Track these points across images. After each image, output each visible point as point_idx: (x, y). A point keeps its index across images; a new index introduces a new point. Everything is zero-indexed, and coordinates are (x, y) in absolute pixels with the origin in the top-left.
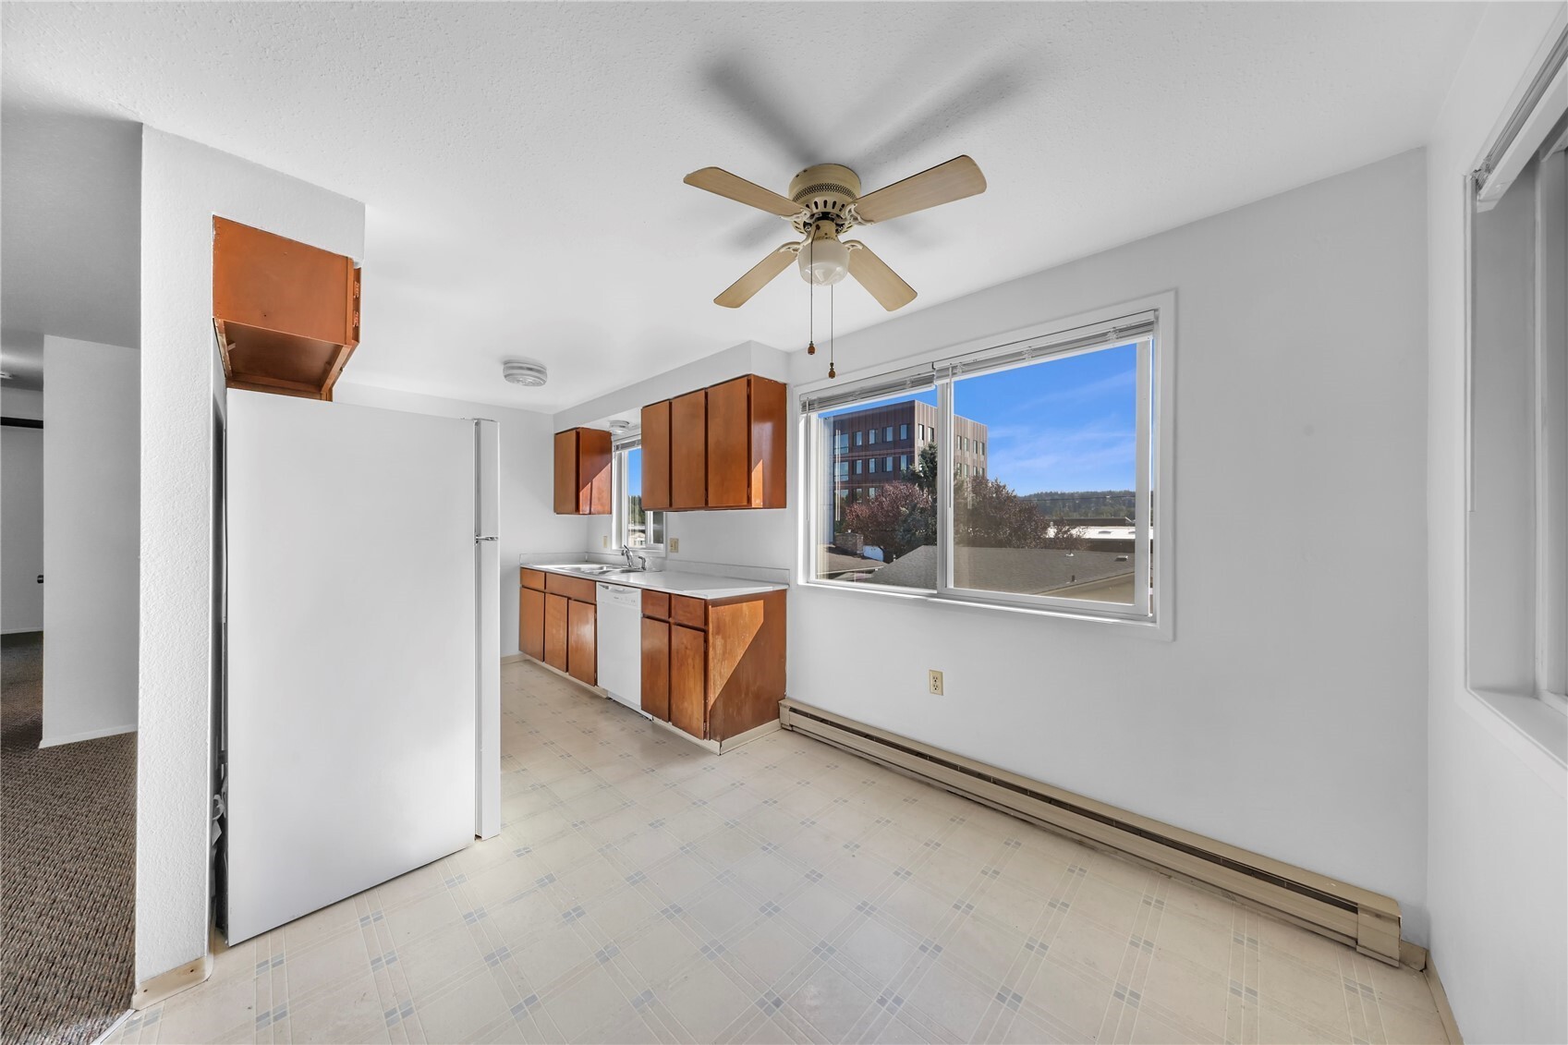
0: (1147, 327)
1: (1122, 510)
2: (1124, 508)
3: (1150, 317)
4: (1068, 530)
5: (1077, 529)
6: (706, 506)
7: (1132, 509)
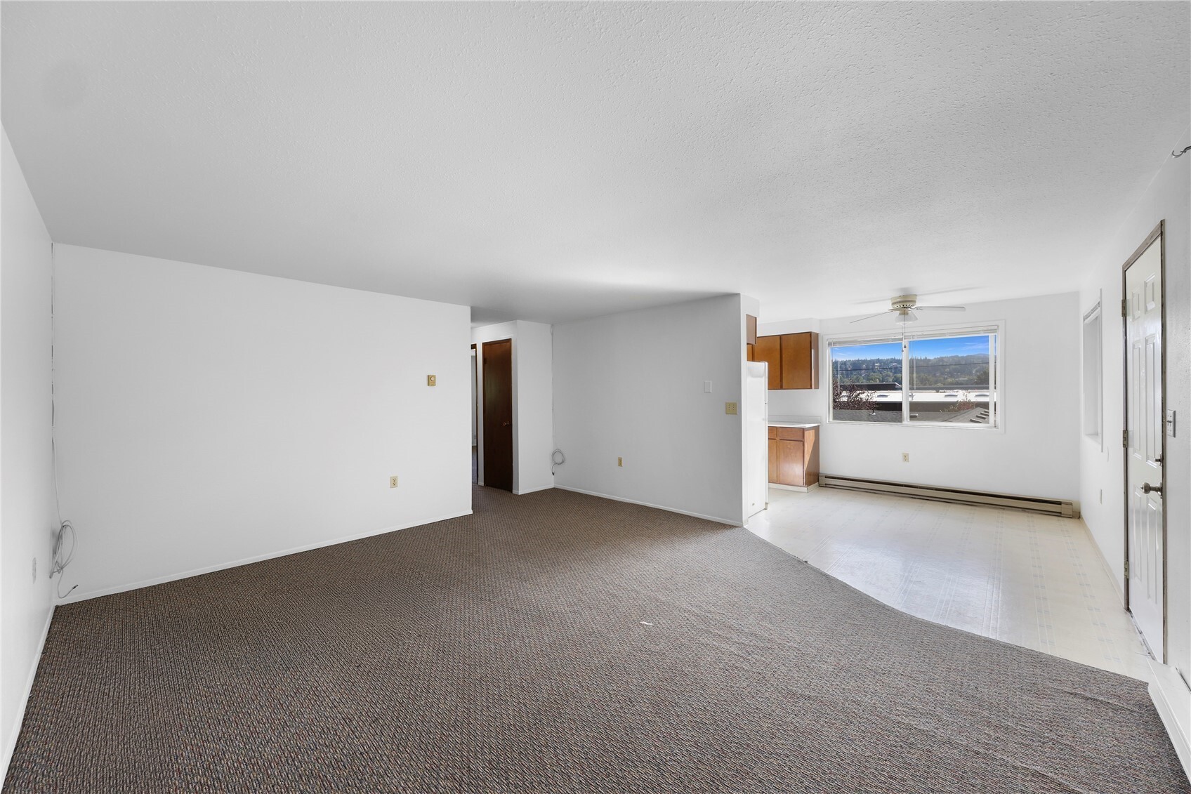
0: (994, 331)
1: (889, 376)
2: (891, 374)
3: (996, 327)
4: (859, 394)
5: (865, 394)
6: (781, 388)
7: (899, 375)
